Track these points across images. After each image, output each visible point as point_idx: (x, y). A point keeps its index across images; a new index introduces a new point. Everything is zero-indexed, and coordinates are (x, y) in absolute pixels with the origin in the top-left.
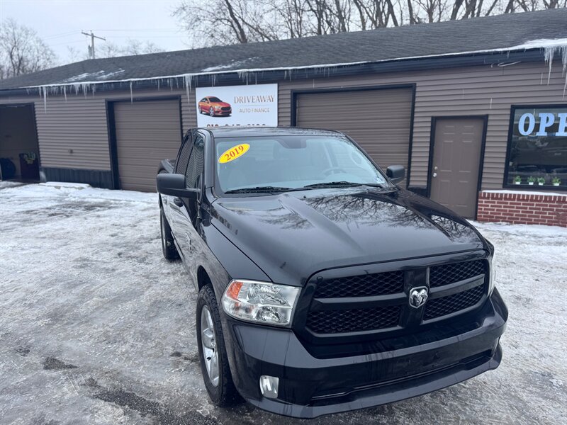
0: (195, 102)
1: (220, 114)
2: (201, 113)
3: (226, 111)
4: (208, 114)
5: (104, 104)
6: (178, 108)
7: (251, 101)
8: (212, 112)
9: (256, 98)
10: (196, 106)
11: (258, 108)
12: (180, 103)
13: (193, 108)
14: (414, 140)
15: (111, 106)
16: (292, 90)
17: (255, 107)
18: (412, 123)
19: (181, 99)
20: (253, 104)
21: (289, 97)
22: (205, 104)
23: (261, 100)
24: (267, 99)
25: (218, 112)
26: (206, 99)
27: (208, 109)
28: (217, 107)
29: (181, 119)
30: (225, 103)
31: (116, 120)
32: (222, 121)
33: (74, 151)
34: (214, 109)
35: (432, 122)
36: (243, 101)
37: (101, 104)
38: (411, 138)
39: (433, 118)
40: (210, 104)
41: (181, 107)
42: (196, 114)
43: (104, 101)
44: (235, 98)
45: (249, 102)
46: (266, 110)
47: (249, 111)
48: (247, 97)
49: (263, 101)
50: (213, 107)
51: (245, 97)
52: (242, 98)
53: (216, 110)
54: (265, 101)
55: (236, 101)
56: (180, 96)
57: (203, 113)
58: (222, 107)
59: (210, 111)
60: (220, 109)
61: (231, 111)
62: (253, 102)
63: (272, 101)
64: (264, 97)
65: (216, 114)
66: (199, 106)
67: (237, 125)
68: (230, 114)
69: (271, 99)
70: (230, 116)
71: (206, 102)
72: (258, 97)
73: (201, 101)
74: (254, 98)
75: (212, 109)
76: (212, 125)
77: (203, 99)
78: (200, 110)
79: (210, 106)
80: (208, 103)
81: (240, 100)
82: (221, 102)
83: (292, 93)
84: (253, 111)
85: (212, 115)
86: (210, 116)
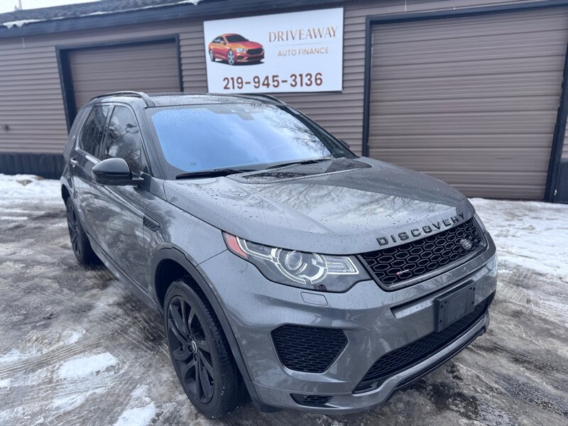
0: (204, 44)
1: (244, 60)
2: (214, 60)
3: (255, 56)
4: (225, 62)
5: (54, 54)
6: (176, 55)
7: (297, 37)
8: (231, 58)
9: (305, 33)
10: (204, 50)
11: (308, 48)
12: (179, 47)
13: (202, 54)
15: (65, 57)
16: (368, 17)
17: (303, 47)
19: (179, 41)
20: (301, 42)
21: (363, 27)
22: (220, 46)
23: (313, 34)
24: (324, 33)
25: (242, 57)
26: (221, 38)
27: (226, 53)
28: (240, 49)
29: (181, 71)
30: (253, 43)
31: (74, 77)
32: (248, 72)
33: (11, 127)
34: (234, 53)
36: (284, 37)
37: (49, 55)
40: (228, 46)
41: (179, 53)
42: (205, 62)
43: (53, 49)
44: (270, 34)
45: (293, 39)
46: (322, 51)
47: (294, 53)
48: (291, 32)
49: (318, 36)
50: (233, 49)
51: (287, 32)
52: (283, 34)
53: (238, 55)
54: (321, 36)
55: (273, 38)
56: (178, 36)
57: (217, 60)
58: (248, 49)
59: (229, 56)
60: (245, 52)
61: (263, 54)
62: (300, 38)
63: (332, 35)
64: (319, 30)
65: (239, 61)
66: (210, 49)
67: (274, 77)
68: (262, 61)
69: (332, 33)
70: (262, 63)
71: (222, 42)
72: (309, 30)
73: (214, 42)
74: (302, 32)
75: (231, 53)
76: (232, 79)
77: (217, 39)
78: (212, 55)
79: (228, 48)
80: (225, 44)
81: (279, 37)
82: (247, 41)
83: (368, 21)
84: (301, 53)
85: (231, 62)
86: (228, 64)
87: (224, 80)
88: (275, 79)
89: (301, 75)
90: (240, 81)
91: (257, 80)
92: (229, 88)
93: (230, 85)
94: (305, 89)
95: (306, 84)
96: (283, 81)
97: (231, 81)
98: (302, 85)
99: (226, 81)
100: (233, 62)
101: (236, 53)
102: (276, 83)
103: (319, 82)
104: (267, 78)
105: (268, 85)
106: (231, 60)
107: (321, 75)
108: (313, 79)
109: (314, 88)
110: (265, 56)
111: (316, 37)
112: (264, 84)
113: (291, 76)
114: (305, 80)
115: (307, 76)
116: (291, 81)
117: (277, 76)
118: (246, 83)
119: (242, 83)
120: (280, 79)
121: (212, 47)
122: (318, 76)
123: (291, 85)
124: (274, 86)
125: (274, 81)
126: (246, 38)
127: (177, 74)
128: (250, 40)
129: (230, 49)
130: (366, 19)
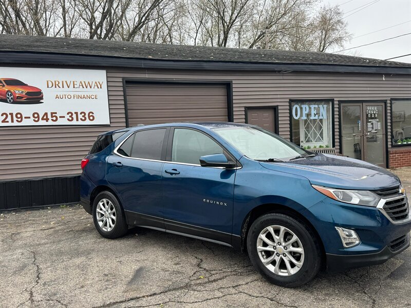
1: (22, 100)
4: (4, 100)
7: (72, 86)
8: (10, 98)
9: (78, 84)
11: (82, 94)
20: (75, 89)
21: (121, 84)
23: (89, 85)
24: (93, 85)
25: (21, 98)
27: (4, 94)
30: (32, 87)
32: (27, 110)
34: (13, 94)
35: (245, 111)
36: (61, 85)
39: (246, 108)
40: (6, 88)
44: (48, 81)
45: (69, 87)
46: (93, 97)
47: (69, 97)
48: (66, 82)
49: (89, 87)
50: (12, 91)
51: (63, 82)
52: (59, 83)
53: (17, 95)
54: (91, 87)
55: (50, 85)
58: (27, 91)
59: (8, 96)
60: (24, 94)
61: (42, 96)
62: (74, 87)
64: (89, 83)
65: (18, 100)
67: (52, 113)
68: (41, 101)
69: (99, 86)
70: (42, 103)
72: (81, 82)
74: (75, 83)
75: (10, 94)
76: (11, 114)
80: (4, 86)
81: (56, 85)
82: (26, 85)
83: (124, 81)
84: (75, 98)
85: (10, 101)
86: (7, 102)
87: (2, 115)
88: (54, 115)
89: (76, 113)
90: (19, 116)
91: (36, 115)
92: (8, 122)
93: (9, 119)
94: (80, 123)
95: (81, 119)
96: (60, 117)
97: (9, 116)
98: (77, 120)
99: (5, 116)
100: (12, 101)
101: (15, 94)
102: (54, 118)
103: (91, 118)
104: (46, 114)
105: (47, 120)
107: (93, 113)
108: (87, 116)
109: (88, 122)
110: (44, 97)
111: (87, 87)
112: (43, 119)
113: (68, 114)
114: (80, 116)
115: (81, 113)
116: (68, 117)
117: (56, 113)
118: (25, 118)
119: (21, 117)
120: (58, 115)
122: (91, 114)
123: (68, 120)
124: (52, 120)
125: (52, 117)
128: (29, 85)
129: (8, 91)
130: (123, 80)
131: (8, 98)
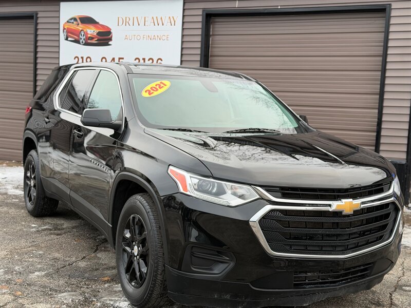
0: (59, 23)
1: (94, 41)
2: (67, 39)
3: (104, 38)
4: (77, 41)
6: (33, 31)
7: (142, 23)
8: (83, 38)
9: (149, 20)
10: (59, 29)
11: (152, 34)
12: (37, 24)
13: (56, 32)
14: (387, 89)
16: (204, 10)
18: (385, 62)
19: (37, 18)
20: (145, 28)
21: (200, 19)
22: (73, 26)
23: (157, 22)
24: (166, 21)
25: (92, 38)
26: (75, 19)
27: (77, 33)
28: (91, 31)
29: (36, 47)
30: (103, 26)
32: (96, 53)
34: (86, 34)
36: (131, 23)
38: (383, 85)
40: (81, 27)
41: (36, 30)
42: (59, 41)
44: (118, 18)
45: (139, 25)
46: (164, 38)
47: (139, 38)
48: (137, 18)
49: (161, 24)
50: (85, 30)
51: (133, 18)
52: (130, 19)
53: (89, 36)
54: (163, 25)
55: (120, 23)
56: (37, 14)
57: (69, 39)
58: (98, 31)
59: (81, 37)
60: (95, 34)
61: (112, 37)
62: (145, 25)
63: (173, 24)
64: (161, 18)
65: (89, 41)
66: (64, 29)
67: (120, 59)
68: (110, 43)
69: (172, 22)
70: (110, 45)
71: (75, 23)
72: (153, 18)
73: (68, 22)
74: (147, 19)
75: (83, 33)
76: (82, 58)
77: (71, 19)
78: (66, 34)
79: (81, 29)
80: (78, 24)
81: (126, 22)
82: (98, 23)
83: (205, 14)
84: (145, 39)
85: (82, 42)
86: (79, 43)
87: (75, 58)
88: (121, 61)
89: (144, 59)
90: (89, 60)
91: (104, 61)
97: (80, 60)
99: (77, 59)
100: (84, 42)
101: (87, 34)
104: (114, 59)
106: (82, 40)
107: (162, 60)
110: (113, 38)
111: (158, 25)
113: (135, 60)
115: (149, 60)
117: (123, 58)
121: (66, 27)
122: (160, 61)
126: (97, 21)
127: (32, 50)
128: (100, 23)
129: (82, 30)
130: (203, 11)
131: (81, 39)
